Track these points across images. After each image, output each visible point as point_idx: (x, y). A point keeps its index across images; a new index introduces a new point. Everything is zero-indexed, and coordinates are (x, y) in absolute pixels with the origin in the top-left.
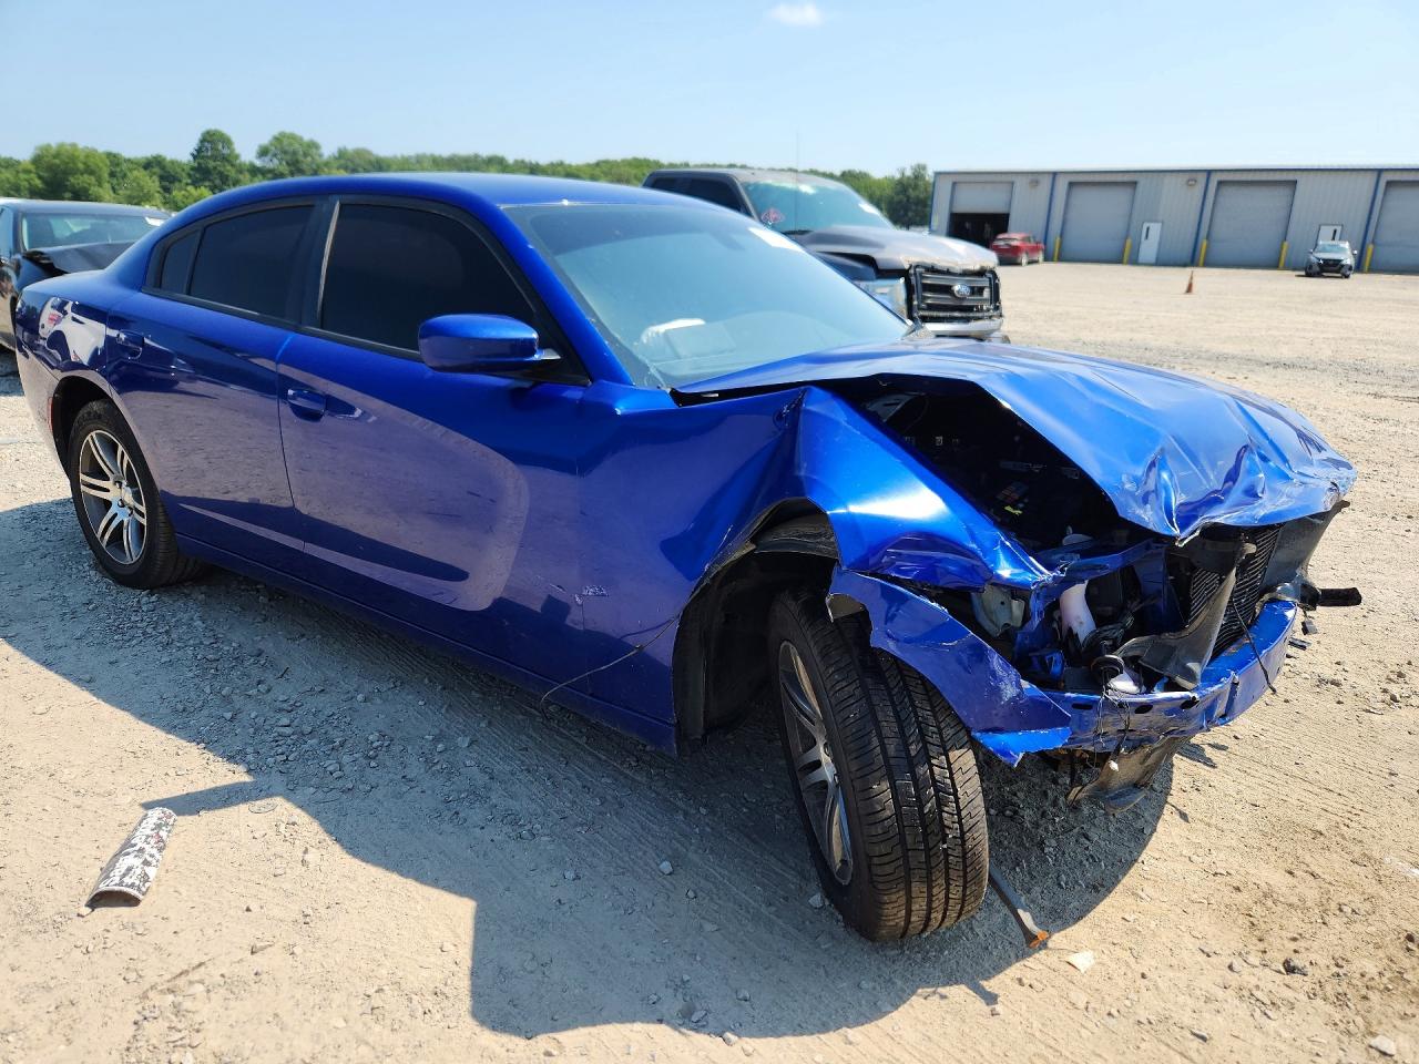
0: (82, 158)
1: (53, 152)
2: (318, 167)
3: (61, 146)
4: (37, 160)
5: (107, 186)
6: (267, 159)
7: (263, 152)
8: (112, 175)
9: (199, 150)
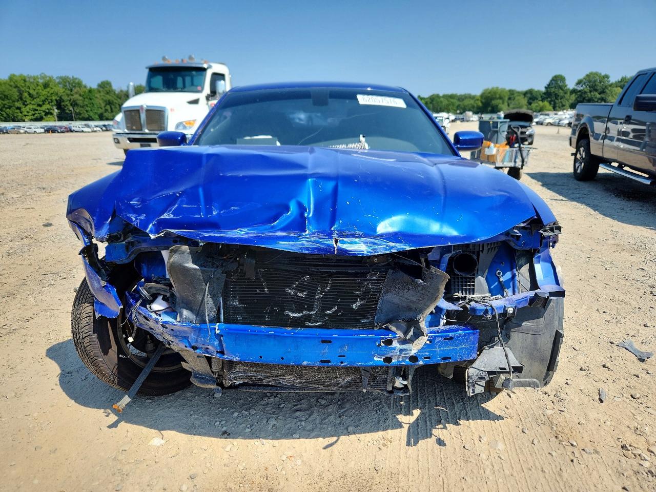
0: (499, 93)
1: (489, 91)
2: (606, 87)
3: (493, 88)
4: (482, 96)
5: (506, 104)
6: (580, 86)
7: (579, 83)
8: (510, 99)
9: (549, 85)
